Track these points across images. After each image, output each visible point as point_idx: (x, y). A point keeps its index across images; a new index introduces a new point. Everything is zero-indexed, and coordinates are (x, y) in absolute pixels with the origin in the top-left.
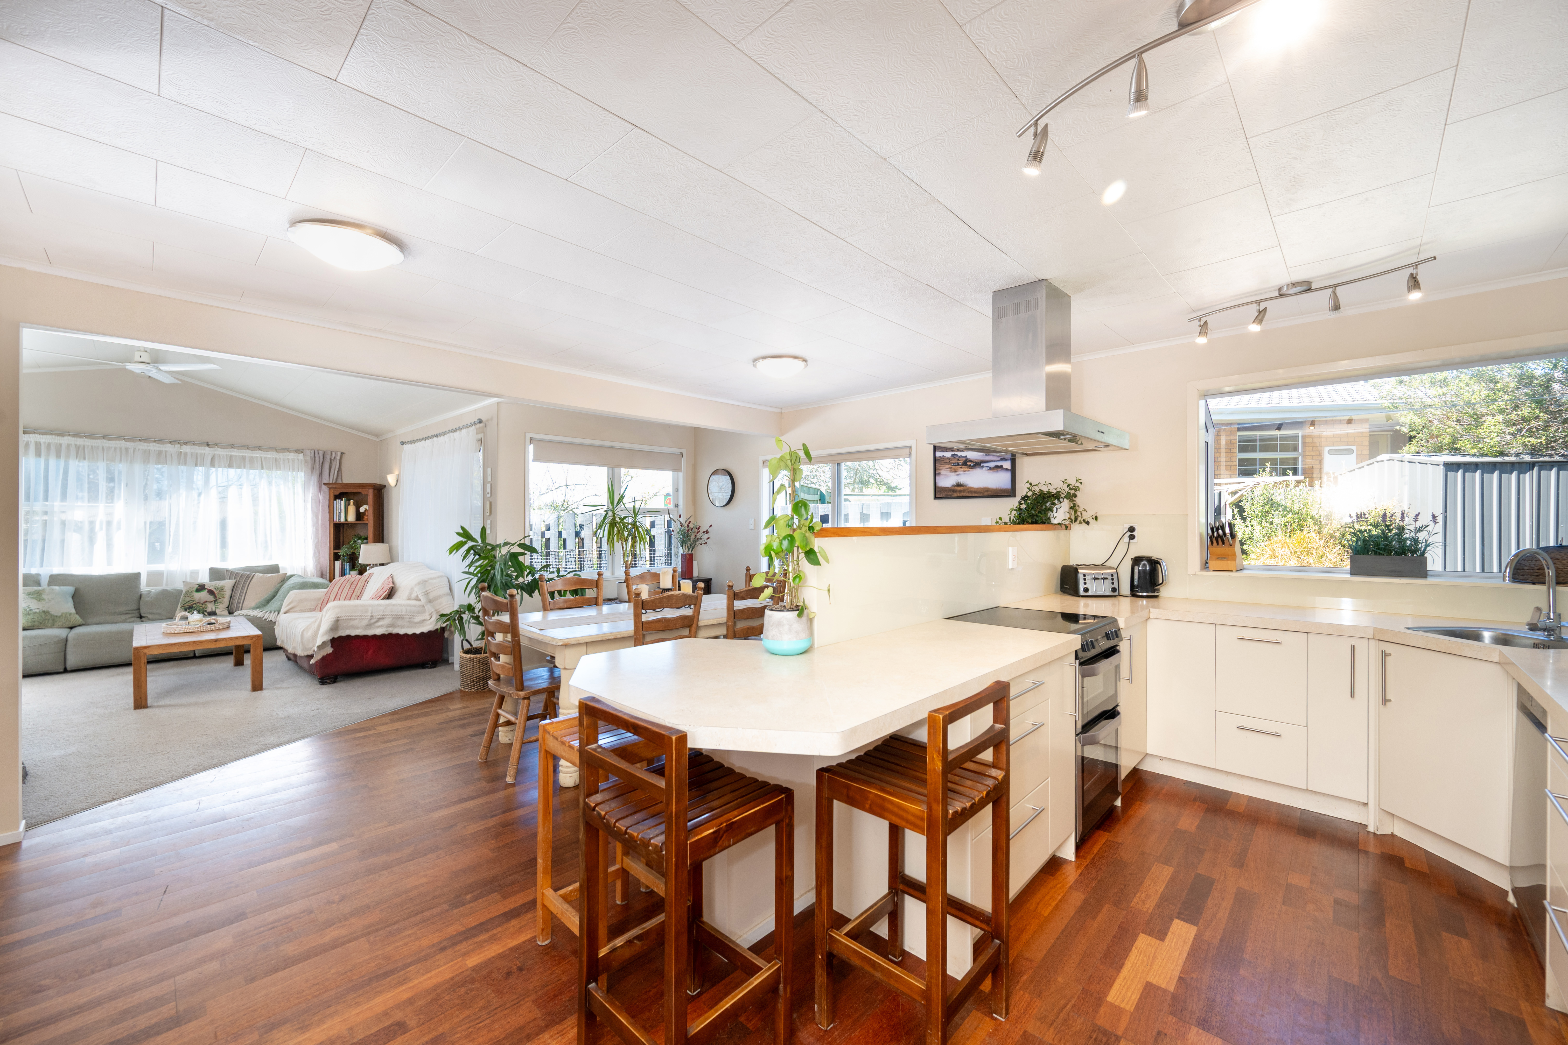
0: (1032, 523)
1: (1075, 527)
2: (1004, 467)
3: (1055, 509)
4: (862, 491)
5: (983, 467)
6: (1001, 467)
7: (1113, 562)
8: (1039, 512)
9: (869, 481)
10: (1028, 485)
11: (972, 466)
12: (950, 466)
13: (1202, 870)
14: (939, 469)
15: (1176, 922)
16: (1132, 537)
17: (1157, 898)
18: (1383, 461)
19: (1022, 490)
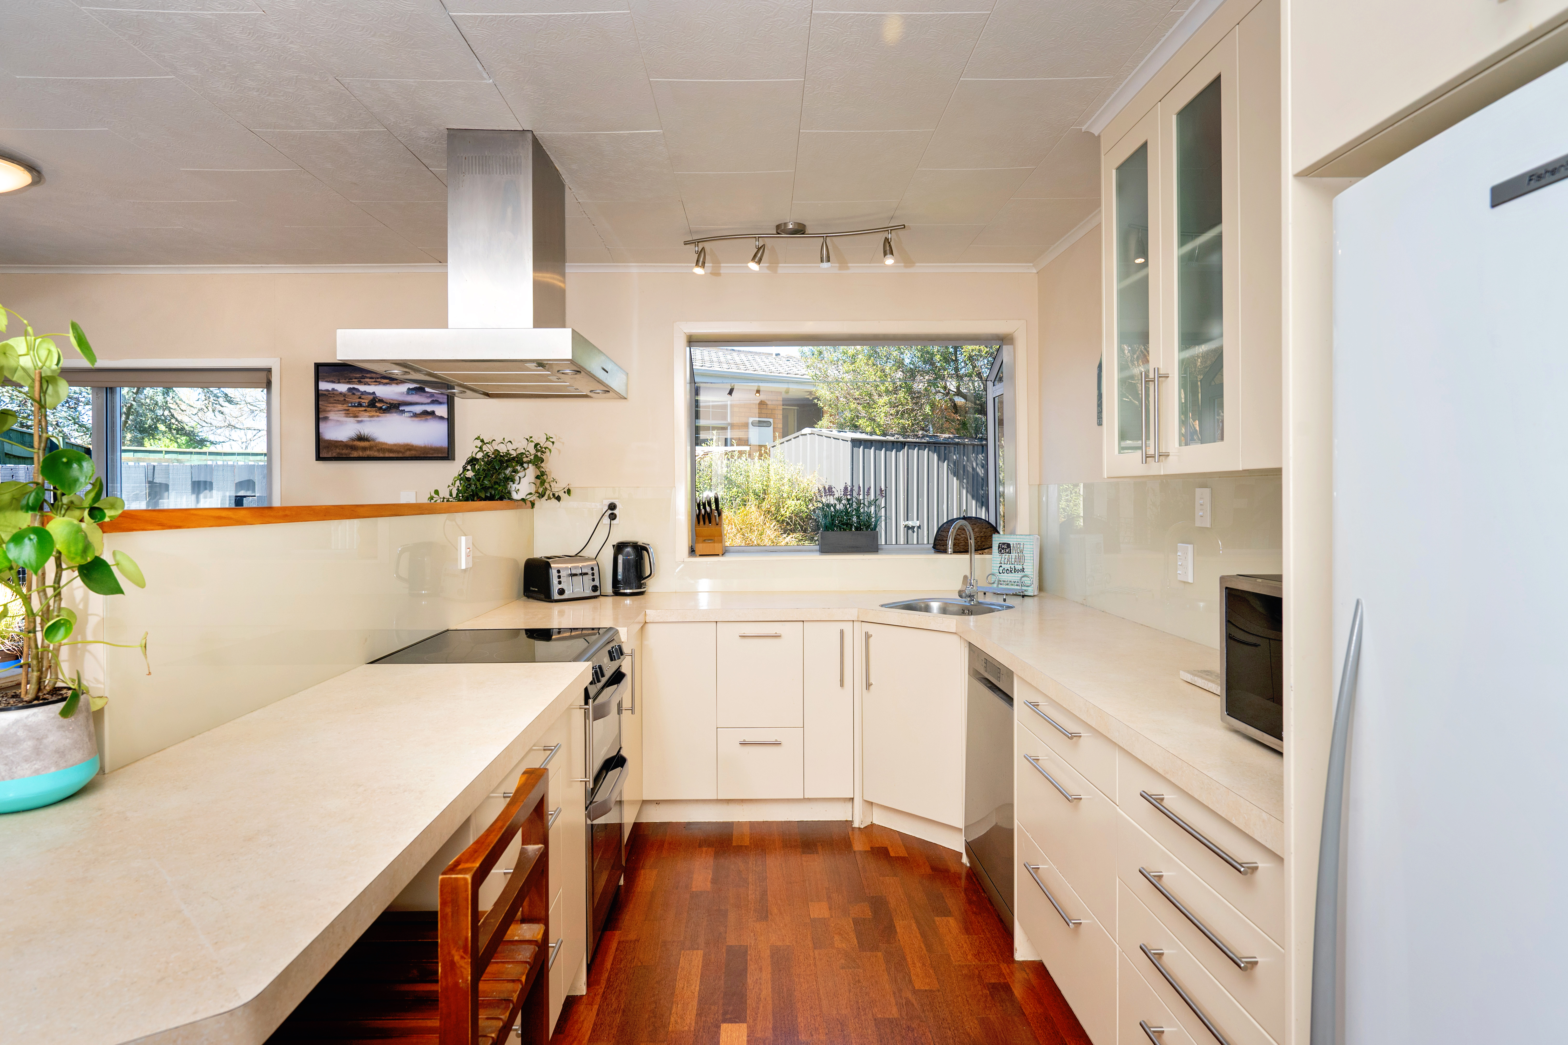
0: (486, 499)
1: (541, 504)
2: (437, 413)
3: (517, 478)
4: (142, 445)
5: (403, 411)
6: (432, 413)
7: (590, 552)
8: (496, 483)
9: (156, 428)
10: (479, 444)
11: (385, 410)
12: (345, 407)
13: (732, 940)
14: (325, 411)
15: (724, 1027)
16: (613, 517)
17: (695, 1003)
18: (806, 435)
19: (465, 449)
